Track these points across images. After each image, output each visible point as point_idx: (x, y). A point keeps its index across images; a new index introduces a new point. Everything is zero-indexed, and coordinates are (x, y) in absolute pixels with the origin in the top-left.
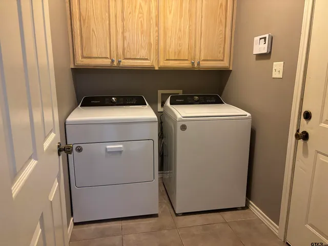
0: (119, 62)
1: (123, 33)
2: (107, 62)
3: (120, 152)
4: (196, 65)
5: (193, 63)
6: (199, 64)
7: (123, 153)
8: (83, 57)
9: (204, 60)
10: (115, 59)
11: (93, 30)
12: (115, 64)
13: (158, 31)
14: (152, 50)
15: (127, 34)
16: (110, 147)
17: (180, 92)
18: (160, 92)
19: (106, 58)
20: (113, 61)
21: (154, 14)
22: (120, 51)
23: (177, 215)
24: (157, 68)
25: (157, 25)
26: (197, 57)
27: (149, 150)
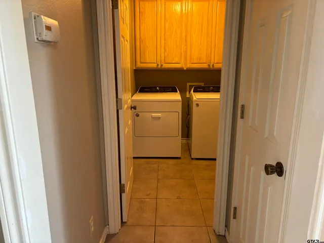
0: (162, 65)
1: (165, 47)
2: (154, 66)
3: (159, 118)
4: (211, 66)
5: (209, 65)
6: (213, 65)
7: (161, 119)
8: (141, 63)
9: (217, 63)
10: (159, 64)
11: (147, 46)
12: (159, 66)
13: (186, 45)
14: (182, 58)
15: (167, 48)
16: (154, 115)
17: (202, 84)
18: (188, 84)
19: (154, 63)
20: (158, 65)
21: (184, 35)
22: (163, 59)
23: (192, 159)
24: (185, 69)
25: (186, 41)
26: (212, 61)
27: (175, 120)
